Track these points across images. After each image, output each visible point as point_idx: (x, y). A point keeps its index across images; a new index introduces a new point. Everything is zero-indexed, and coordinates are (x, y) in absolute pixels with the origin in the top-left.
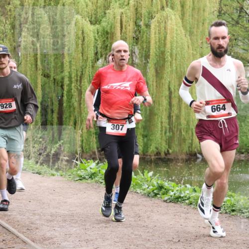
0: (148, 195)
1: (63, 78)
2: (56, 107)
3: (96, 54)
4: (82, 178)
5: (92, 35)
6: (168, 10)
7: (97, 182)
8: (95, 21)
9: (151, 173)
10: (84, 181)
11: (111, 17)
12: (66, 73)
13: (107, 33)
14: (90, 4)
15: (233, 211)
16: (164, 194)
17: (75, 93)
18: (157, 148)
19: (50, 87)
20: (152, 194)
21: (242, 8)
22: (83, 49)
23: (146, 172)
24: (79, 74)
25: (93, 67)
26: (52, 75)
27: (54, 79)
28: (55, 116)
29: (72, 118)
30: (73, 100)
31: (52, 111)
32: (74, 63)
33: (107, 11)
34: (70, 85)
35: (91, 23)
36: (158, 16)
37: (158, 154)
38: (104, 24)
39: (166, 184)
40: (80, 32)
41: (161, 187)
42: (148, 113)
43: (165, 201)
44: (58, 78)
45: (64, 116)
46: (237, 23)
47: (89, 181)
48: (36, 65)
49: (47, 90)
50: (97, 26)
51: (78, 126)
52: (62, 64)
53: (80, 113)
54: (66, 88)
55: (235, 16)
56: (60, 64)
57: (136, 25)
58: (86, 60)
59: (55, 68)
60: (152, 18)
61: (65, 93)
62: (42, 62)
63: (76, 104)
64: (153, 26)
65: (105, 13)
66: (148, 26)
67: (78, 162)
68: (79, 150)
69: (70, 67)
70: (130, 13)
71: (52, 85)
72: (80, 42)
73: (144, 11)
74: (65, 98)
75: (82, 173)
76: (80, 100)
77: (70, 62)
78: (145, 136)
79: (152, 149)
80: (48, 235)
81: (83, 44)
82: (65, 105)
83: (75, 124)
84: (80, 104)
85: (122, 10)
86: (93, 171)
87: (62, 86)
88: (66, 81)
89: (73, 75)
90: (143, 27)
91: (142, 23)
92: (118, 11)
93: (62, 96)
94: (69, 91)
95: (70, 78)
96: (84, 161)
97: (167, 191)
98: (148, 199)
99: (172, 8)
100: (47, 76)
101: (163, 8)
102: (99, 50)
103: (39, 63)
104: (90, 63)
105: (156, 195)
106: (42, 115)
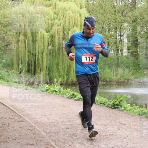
0: (68, 98)
1: (36, 53)
2: (33, 64)
3: (48, 44)
4: (43, 91)
5: (47, 37)
6: (75, 27)
7: (48, 93)
8: (48, 31)
9: (70, 89)
10: (44, 92)
11: (54, 30)
12: (37, 51)
13: (53, 36)
14: (46, 25)
15: (101, 104)
16: (74, 97)
17: (40, 58)
18: (72, 80)
19: (31, 56)
20: (70, 97)
21: (103, 27)
22: (43, 42)
23: (68, 89)
24: (42, 51)
25: (47, 48)
26: (32, 51)
27: (33, 53)
28: (33, 67)
29: (39, 68)
30: (40, 61)
31: (32, 65)
32: (40, 47)
33: (53, 28)
34: (38, 55)
35: (46, 32)
36: (71, 30)
37: (72, 82)
38: (51, 32)
39: (75, 94)
40: (42, 36)
41: (73, 95)
42: (68, 66)
43: (75, 100)
44: (34, 53)
45: (36, 67)
46: (101, 33)
47: (46, 92)
48: (26, 48)
49: (30, 57)
50: (49, 33)
51: (42, 71)
52: (36, 47)
53: (42, 66)
54: (37, 56)
55: (101, 30)
56: (34, 47)
57: (64, 33)
58: (45, 46)
59: (33, 49)
60: (69, 30)
61: (37, 58)
62: (28, 46)
63: (41, 63)
64: (70, 33)
65: (52, 29)
66: (68, 33)
67: (41, 85)
68: (42, 80)
69: (39, 49)
70: (61, 28)
71: (32, 55)
72: (42, 39)
73: (66, 28)
74: (37, 60)
75: (43, 89)
76: (42, 61)
77: (39, 47)
78: (67, 75)
79: (70, 80)
80: (30, 113)
81: (43, 40)
82: (36, 63)
83: (40, 70)
84: (42, 63)
85: (58, 27)
86: (47, 89)
87: (35, 56)
88: (37, 54)
89: (40, 52)
90: (66, 34)
91: (66, 32)
92: (57, 28)
93: (36, 60)
94: (38, 58)
95: (39, 53)
96: (44, 85)
97: (76, 96)
98: (68, 99)
99: (77, 27)
100: (29, 52)
101: (73, 27)
102: (50, 42)
103: (27, 47)
104: (46, 47)
105: (71, 98)
106: (28, 67)
